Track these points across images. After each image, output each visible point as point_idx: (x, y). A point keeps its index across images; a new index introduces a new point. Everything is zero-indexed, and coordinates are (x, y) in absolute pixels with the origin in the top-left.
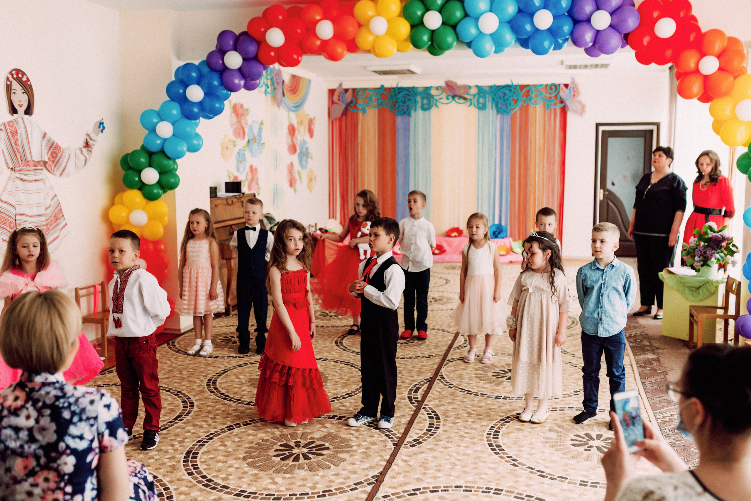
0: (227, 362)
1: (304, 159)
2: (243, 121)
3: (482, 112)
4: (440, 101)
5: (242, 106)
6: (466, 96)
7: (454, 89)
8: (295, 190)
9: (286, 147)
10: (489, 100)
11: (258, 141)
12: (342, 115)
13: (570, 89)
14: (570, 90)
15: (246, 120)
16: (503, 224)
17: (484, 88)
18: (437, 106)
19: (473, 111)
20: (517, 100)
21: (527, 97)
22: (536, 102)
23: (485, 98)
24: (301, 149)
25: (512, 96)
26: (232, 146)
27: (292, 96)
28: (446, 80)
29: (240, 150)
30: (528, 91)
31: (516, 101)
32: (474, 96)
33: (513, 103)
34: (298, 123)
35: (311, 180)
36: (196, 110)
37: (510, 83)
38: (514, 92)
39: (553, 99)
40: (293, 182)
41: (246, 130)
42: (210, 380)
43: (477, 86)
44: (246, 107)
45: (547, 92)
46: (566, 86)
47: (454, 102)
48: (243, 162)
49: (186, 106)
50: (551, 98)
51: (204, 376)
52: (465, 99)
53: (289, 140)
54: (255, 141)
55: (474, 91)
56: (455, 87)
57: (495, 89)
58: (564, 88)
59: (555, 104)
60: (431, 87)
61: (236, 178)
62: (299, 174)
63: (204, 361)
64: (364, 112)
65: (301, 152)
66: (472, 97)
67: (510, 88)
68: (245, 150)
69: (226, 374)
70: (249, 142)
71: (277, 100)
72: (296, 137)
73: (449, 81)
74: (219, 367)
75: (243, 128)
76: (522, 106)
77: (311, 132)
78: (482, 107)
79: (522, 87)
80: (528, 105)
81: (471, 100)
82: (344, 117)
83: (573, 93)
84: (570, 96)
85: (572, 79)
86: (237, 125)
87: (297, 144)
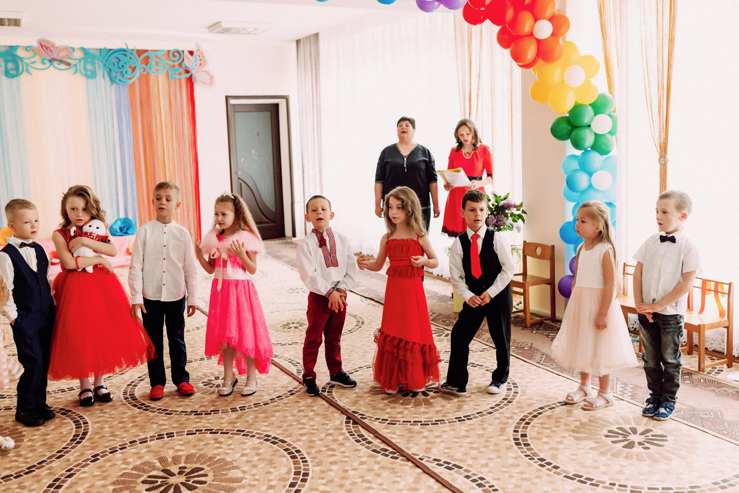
3: (91, 82)
4: (32, 65)
6: (69, 61)
7: (51, 50)
10: (99, 67)
13: (195, 56)
14: (196, 59)
16: (130, 217)
17: (91, 51)
18: (27, 71)
19: (79, 80)
20: (135, 67)
21: (146, 65)
22: (157, 70)
23: (93, 64)
25: (128, 62)
28: (40, 38)
30: (147, 58)
31: (134, 69)
32: (80, 60)
33: (130, 71)
37: (124, 47)
38: (131, 58)
39: (177, 67)
43: (82, 49)
45: (169, 59)
46: (191, 53)
47: (52, 67)
50: (174, 66)
52: (68, 64)
55: (78, 55)
56: (51, 48)
57: (107, 53)
58: (189, 56)
59: (180, 74)
60: (17, 47)
66: (77, 61)
67: (125, 53)
73: (43, 41)
76: (141, 75)
78: (91, 75)
79: (140, 52)
80: (148, 73)
81: (75, 65)
83: (199, 62)
84: (196, 65)
85: (197, 45)
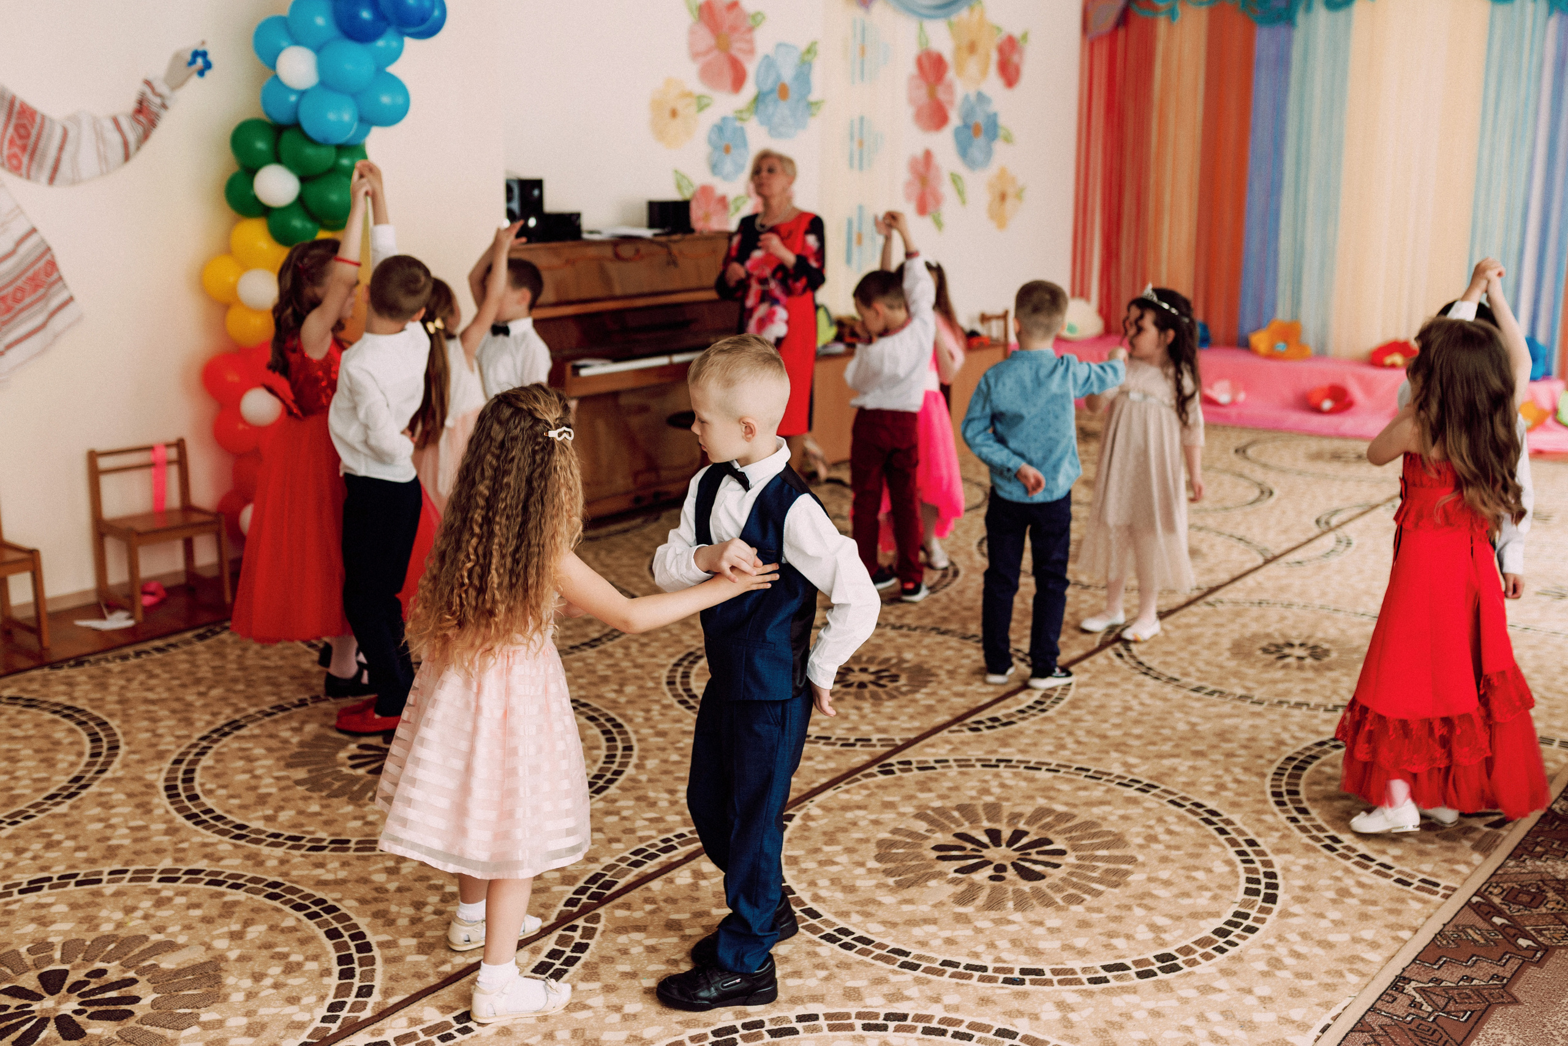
1: (981, 141)
2: (738, 45)
5: (732, 5)
8: (939, 224)
9: (906, 113)
11: (793, 97)
12: (1117, 26)
15: (750, 41)
24: (967, 116)
26: (692, 109)
29: (724, 119)
34: (958, 49)
35: (1003, 197)
40: (930, 201)
41: (750, 67)
44: (748, 7)
48: (733, 149)
49: (343, 5)
53: (922, 94)
54: (783, 97)
62: (954, 181)
64: (1172, 14)
65: (966, 126)
68: (742, 119)
70: (756, 99)
72: (950, 89)
75: (736, 64)
77: (1009, 73)
82: (1121, 33)
86: (715, 54)
87: (951, 103)
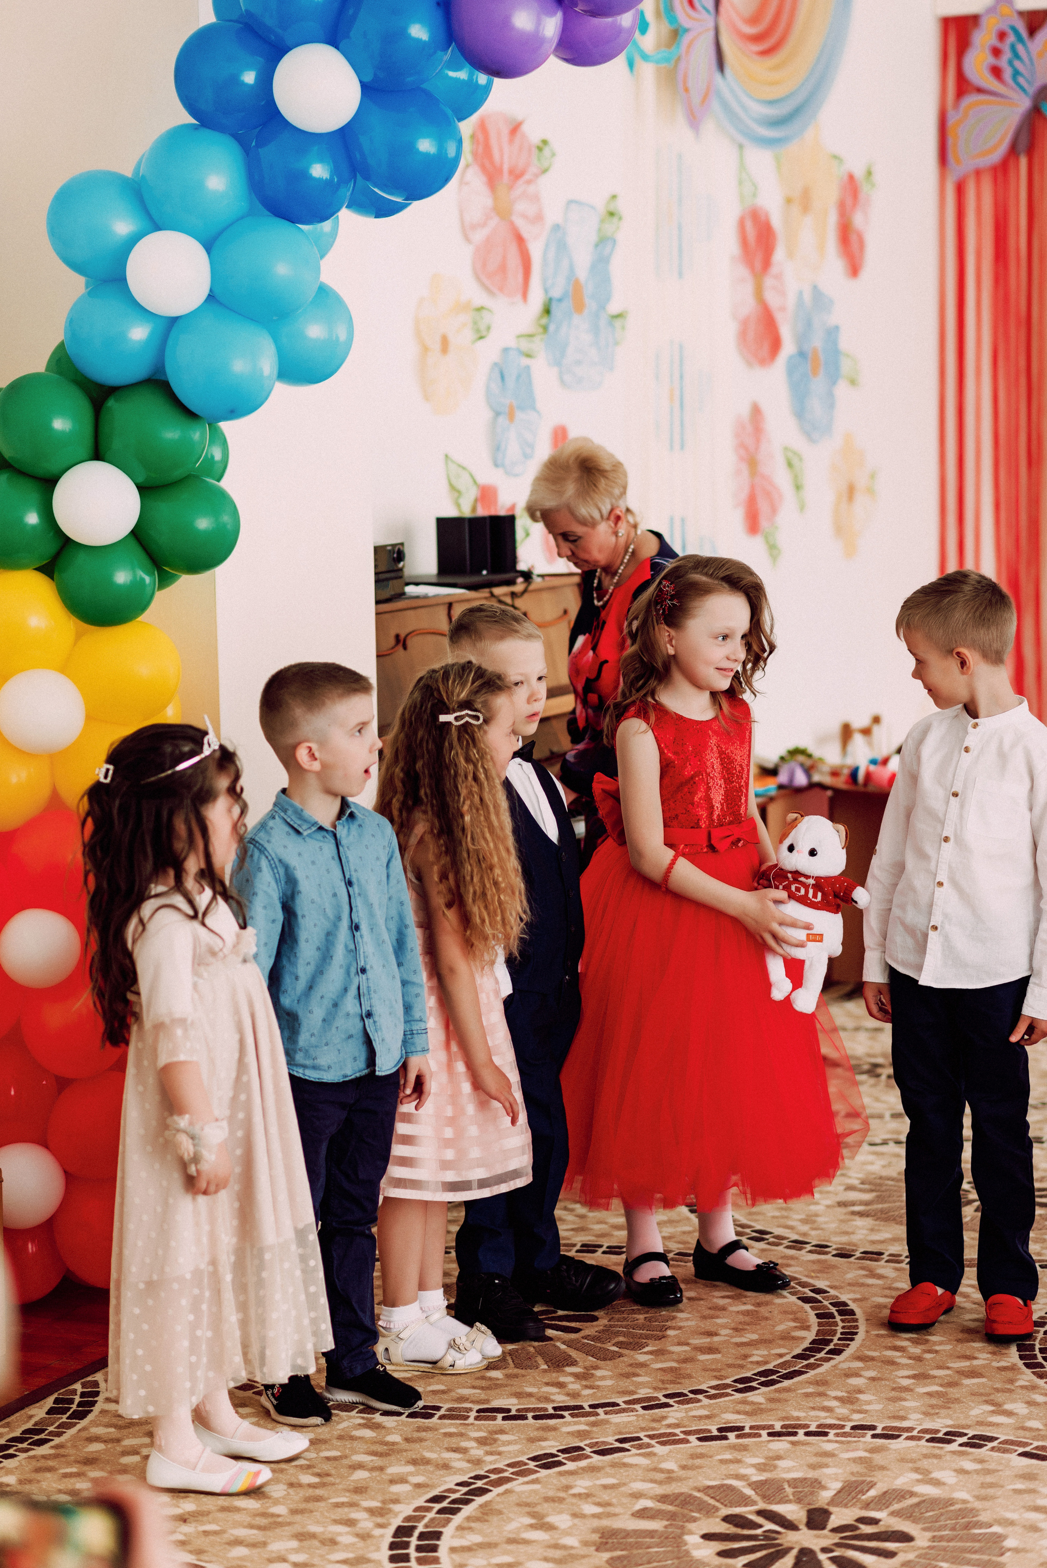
0: (482, 1442)
1: (818, 384)
2: (521, 207)
5: (515, 129)
8: (774, 550)
9: (729, 331)
11: (591, 305)
12: (1013, 151)
15: (536, 198)
24: (801, 338)
26: (468, 334)
27: (761, 67)
29: (506, 350)
34: (789, 201)
35: (851, 491)
36: (319, 171)
40: (763, 506)
41: (536, 250)
42: (403, 1531)
44: (533, 133)
48: (519, 415)
49: (268, 153)
51: (371, 1511)
53: (746, 291)
54: (579, 306)
61: (487, 494)
62: (790, 465)
63: (368, 1433)
65: (802, 354)
68: (528, 356)
69: (479, 1500)
70: (547, 311)
71: (687, 90)
72: (779, 277)
74: (446, 1466)
75: (520, 240)
77: (852, 249)
82: (1023, 163)
86: (494, 222)
87: (783, 309)
